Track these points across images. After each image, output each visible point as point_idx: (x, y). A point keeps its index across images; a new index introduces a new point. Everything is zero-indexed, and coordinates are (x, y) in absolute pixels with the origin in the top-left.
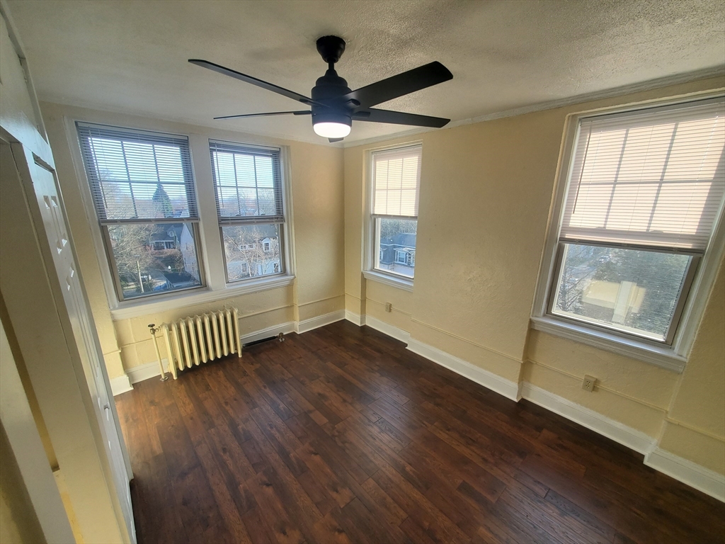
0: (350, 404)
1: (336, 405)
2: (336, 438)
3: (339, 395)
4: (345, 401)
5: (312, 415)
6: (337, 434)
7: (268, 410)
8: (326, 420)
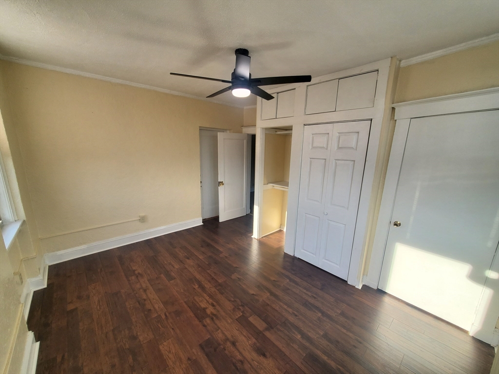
0: (227, 339)
1: (244, 338)
2: (240, 304)
3: (240, 353)
4: (234, 344)
5: (265, 325)
6: (240, 307)
7: (310, 332)
8: (251, 319)
